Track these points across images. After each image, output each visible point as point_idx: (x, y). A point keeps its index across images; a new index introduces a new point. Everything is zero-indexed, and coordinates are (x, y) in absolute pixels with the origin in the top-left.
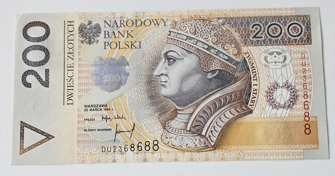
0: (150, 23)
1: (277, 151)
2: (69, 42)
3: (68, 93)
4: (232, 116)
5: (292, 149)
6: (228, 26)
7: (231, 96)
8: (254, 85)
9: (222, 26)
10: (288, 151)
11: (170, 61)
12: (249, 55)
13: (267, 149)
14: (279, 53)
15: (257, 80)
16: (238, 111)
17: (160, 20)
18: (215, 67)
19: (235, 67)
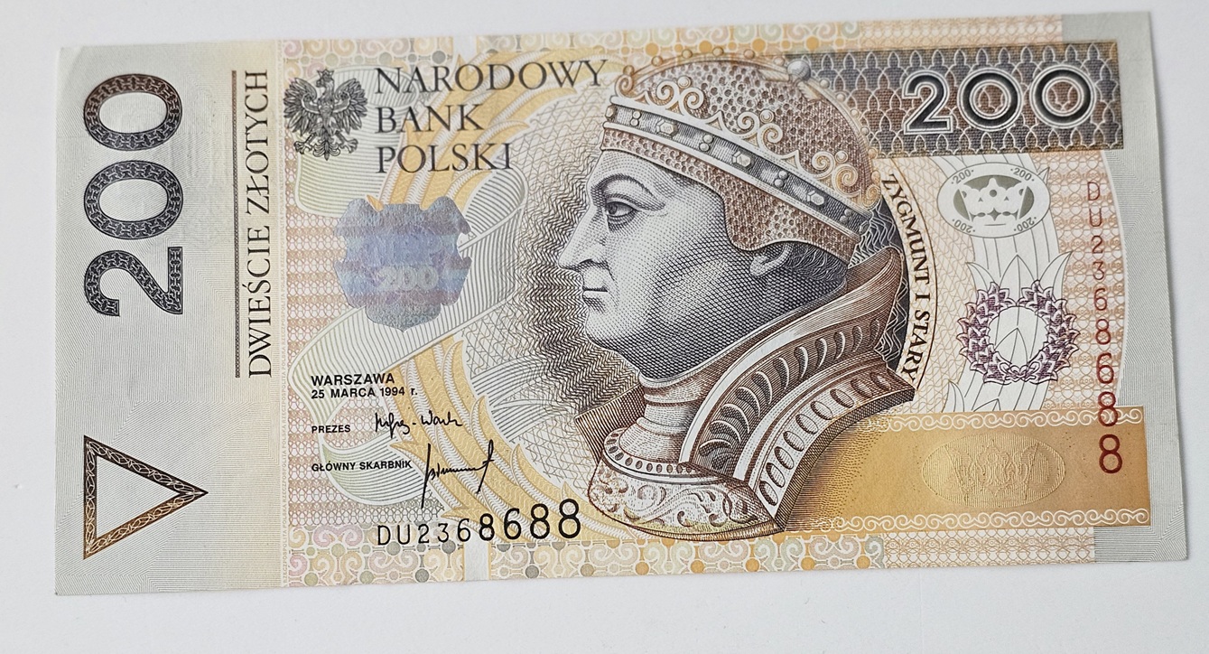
0: (541, 77)
1: (1002, 532)
2: (253, 147)
3: (252, 332)
4: (839, 411)
5: (1055, 526)
6: (824, 82)
7: (837, 337)
8: (918, 297)
9: (801, 85)
10: (1042, 531)
11: (617, 214)
12: (901, 189)
13: (966, 525)
14: (1006, 182)
15: (927, 278)
16: (860, 393)
17: (576, 65)
18: (780, 235)
19: (850, 233)
